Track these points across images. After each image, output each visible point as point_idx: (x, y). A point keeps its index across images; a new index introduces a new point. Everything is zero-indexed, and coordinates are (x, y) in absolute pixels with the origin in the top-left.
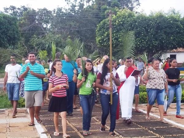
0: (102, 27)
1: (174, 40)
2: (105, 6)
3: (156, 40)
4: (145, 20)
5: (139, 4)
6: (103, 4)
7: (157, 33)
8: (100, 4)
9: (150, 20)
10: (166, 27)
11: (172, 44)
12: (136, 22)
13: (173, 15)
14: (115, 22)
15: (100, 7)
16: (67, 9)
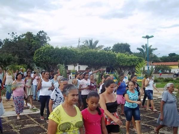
0: (38, 52)
1: (72, 60)
2: (32, 40)
3: (64, 60)
4: (59, 50)
5: (50, 40)
6: (31, 39)
7: (64, 56)
8: (29, 38)
9: (61, 51)
10: (68, 54)
11: (71, 62)
12: (55, 51)
13: (71, 49)
14: (45, 50)
15: (29, 40)
16: (12, 39)
